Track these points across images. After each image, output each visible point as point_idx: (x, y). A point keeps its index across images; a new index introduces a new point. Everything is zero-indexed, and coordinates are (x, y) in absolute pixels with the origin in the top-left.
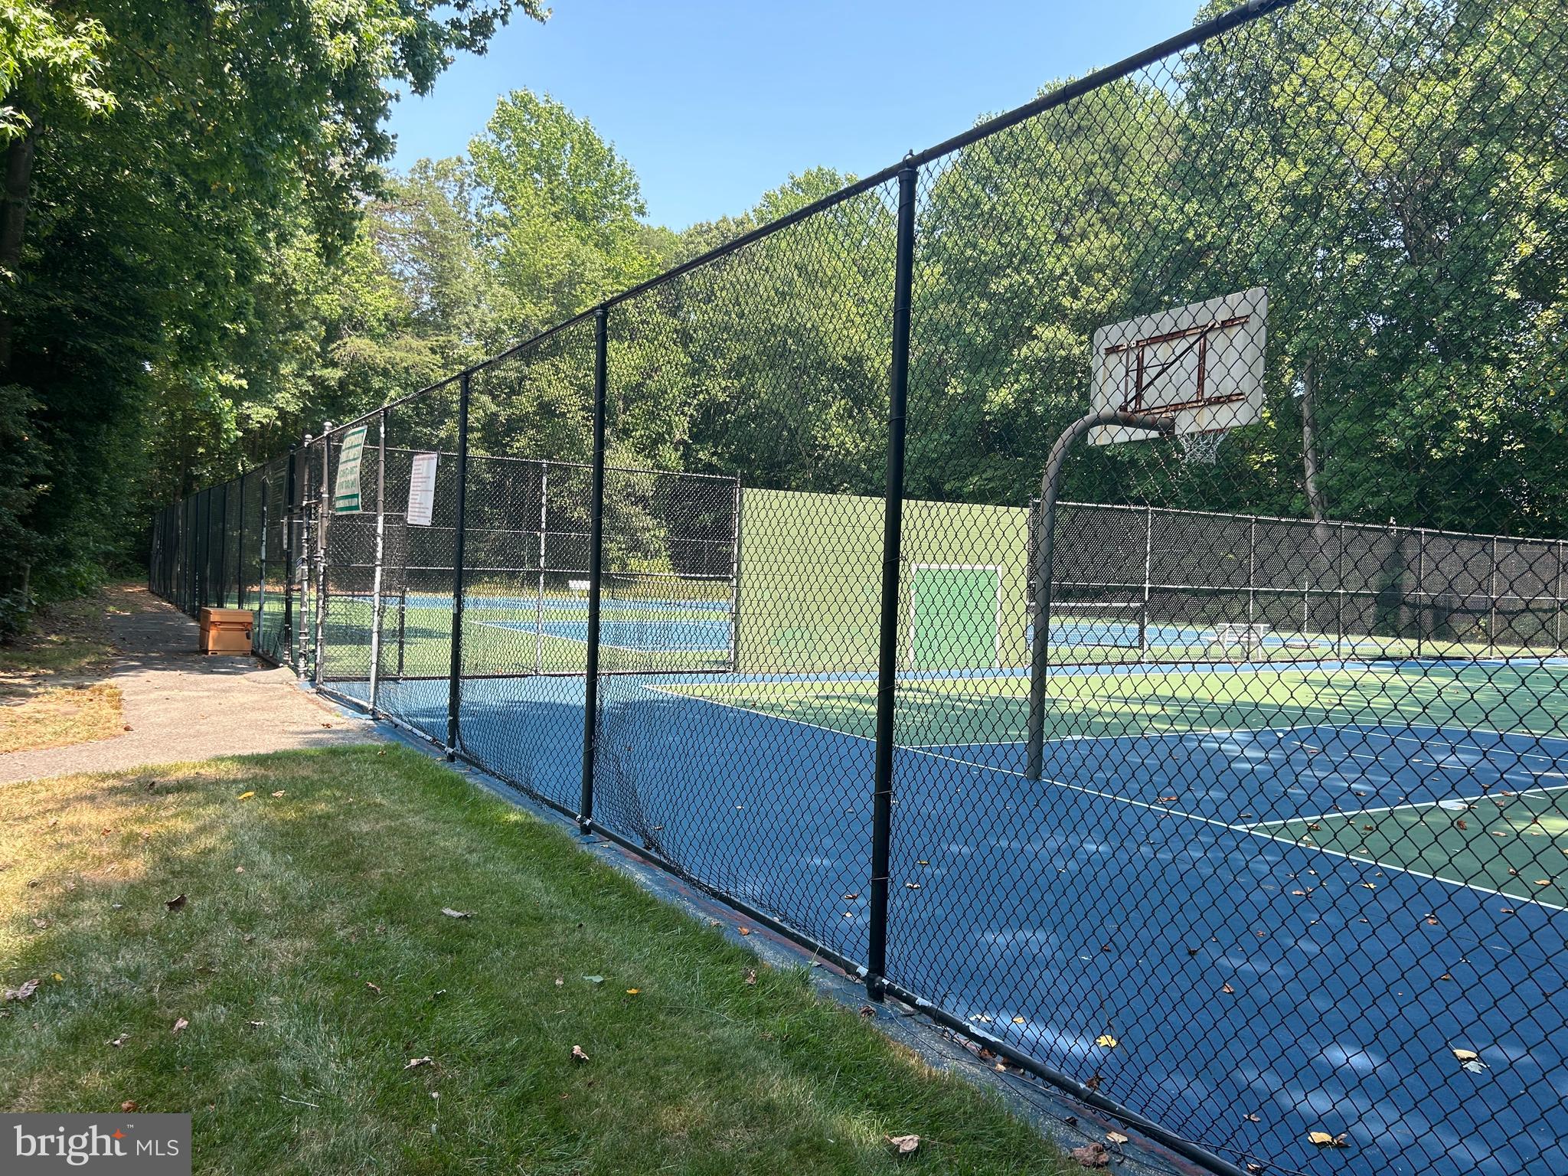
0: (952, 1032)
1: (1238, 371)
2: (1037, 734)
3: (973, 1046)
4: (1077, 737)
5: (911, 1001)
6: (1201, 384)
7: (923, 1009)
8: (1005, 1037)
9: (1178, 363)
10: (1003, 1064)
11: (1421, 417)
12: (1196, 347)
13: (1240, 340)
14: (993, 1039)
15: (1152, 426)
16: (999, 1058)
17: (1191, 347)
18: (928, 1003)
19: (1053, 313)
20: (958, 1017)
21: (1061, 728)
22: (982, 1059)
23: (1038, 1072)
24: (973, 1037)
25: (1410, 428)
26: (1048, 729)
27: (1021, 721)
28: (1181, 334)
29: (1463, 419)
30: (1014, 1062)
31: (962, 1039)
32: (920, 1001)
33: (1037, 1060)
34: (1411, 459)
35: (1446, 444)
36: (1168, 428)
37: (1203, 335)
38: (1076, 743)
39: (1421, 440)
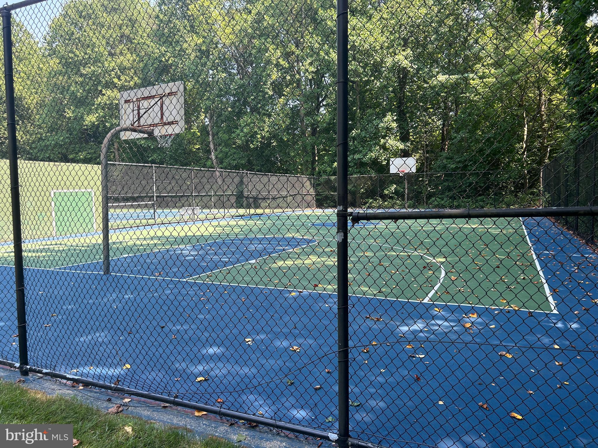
0: (60, 380)
1: (174, 113)
2: (107, 257)
3: (69, 383)
4: (125, 256)
5: (40, 372)
6: (162, 117)
7: (46, 374)
8: (82, 375)
9: (152, 109)
10: (83, 386)
11: (246, 133)
12: (159, 103)
13: (174, 101)
14: (76, 377)
15: (144, 132)
16: (81, 384)
17: (156, 103)
18: (49, 371)
19: (110, 85)
20: (62, 373)
21: (118, 253)
22: (73, 387)
23: (95, 385)
24: (69, 379)
25: (243, 137)
26: (111, 253)
27: (100, 252)
28: (153, 97)
29: (259, 134)
30: (86, 384)
31: (64, 381)
32: (45, 371)
33: (95, 381)
34: (245, 147)
35: (254, 143)
36: (151, 134)
37: (161, 98)
38: (125, 258)
39: (247, 141)
